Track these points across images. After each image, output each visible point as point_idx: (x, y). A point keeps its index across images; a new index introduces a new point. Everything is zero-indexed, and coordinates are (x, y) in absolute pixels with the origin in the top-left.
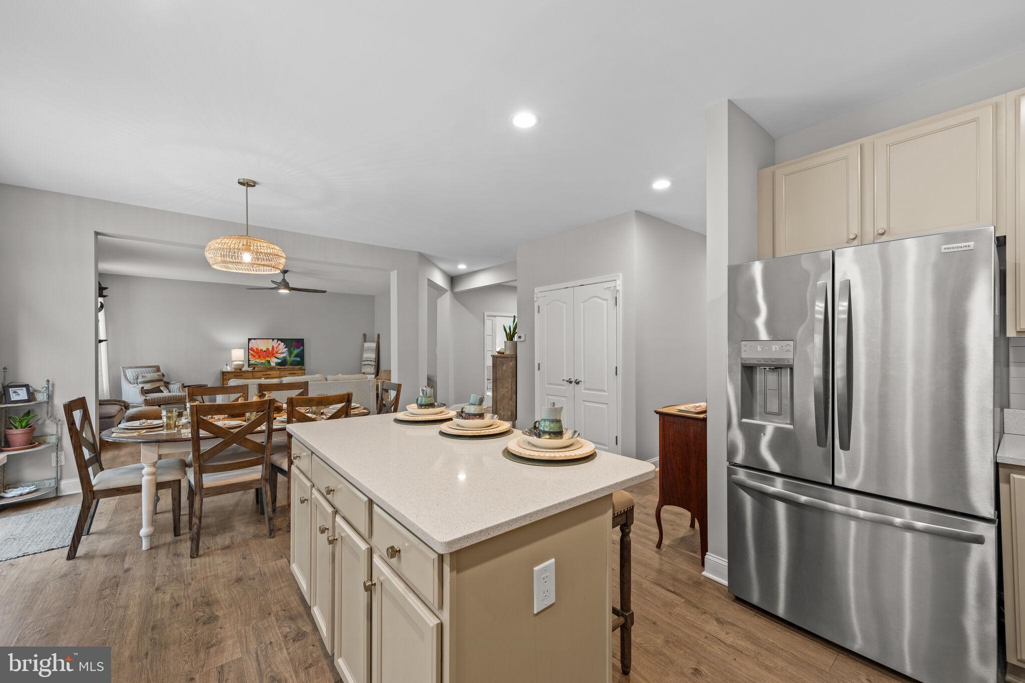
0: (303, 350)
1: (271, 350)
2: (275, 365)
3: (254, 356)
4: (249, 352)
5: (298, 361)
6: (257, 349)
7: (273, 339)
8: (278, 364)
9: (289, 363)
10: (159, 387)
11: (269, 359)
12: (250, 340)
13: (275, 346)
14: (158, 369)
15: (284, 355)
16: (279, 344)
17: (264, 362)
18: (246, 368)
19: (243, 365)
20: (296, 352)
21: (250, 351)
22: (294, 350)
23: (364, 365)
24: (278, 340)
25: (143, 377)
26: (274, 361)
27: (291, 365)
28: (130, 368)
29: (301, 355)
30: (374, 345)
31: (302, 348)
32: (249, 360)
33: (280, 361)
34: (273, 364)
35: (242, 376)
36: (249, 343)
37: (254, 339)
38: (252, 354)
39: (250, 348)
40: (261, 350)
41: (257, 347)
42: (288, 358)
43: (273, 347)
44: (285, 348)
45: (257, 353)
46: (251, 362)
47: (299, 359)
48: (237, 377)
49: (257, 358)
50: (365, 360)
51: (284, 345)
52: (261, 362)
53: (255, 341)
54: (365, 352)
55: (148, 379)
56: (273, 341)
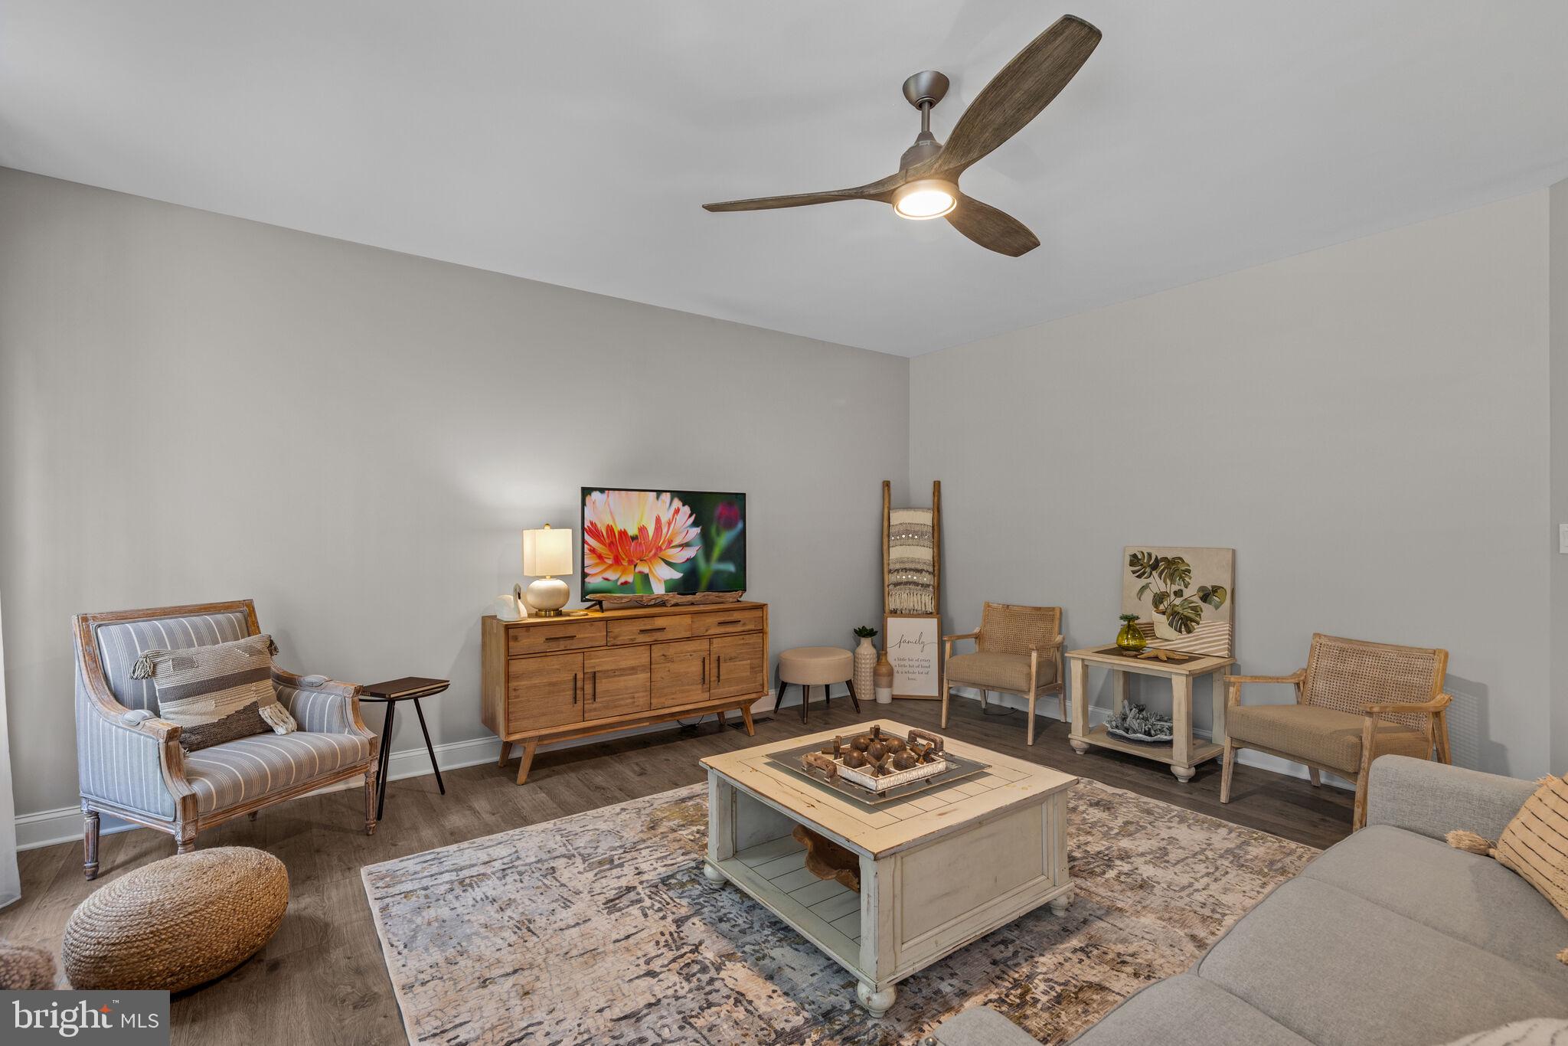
0: (743, 532)
1: (651, 532)
2: (663, 592)
3: (600, 557)
4: (584, 542)
5: (730, 573)
6: (610, 529)
7: (659, 492)
8: (673, 587)
9: (704, 583)
10: (253, 708)
11: (646, 570)
12: (586, 492)
13: (664, 520)
14: (247, 617)
15: (690, 553)
16: (677, 511)
17: (630, 579)
18: (575, 607)
19: (567, 594)
20: (723, 540)
21: (587, 537)
22: (718, 534)
23: (896, 584)
24: (675, 494)
25: (180, 664)
26: (662, 576)
27: (711, 588)
28: (121, 617)
29: (737, 552)
30: (925, 518)
31: (740, 526)
32: (584, 575)
33: (677, 575)
34: (659, 589)
35: (572, 637)
36: (584, 504)
37: (602, 490)
38: (593, 551)
39: (587, 524)
40: (623, 533)
41: (611, 523)
42: (702, 564)
43: (658, 520)
44: (695, 524)
45: (611, 545)
46: (594, 582)
47: (730, 567)
48: (553, 646)
49: (610, 566)
50: (898, 566)
51: (690, 516)
52: (622, 580)
53: (604, 496)
54: (898, 543)
55: (205, 671)
56: (658, 498)
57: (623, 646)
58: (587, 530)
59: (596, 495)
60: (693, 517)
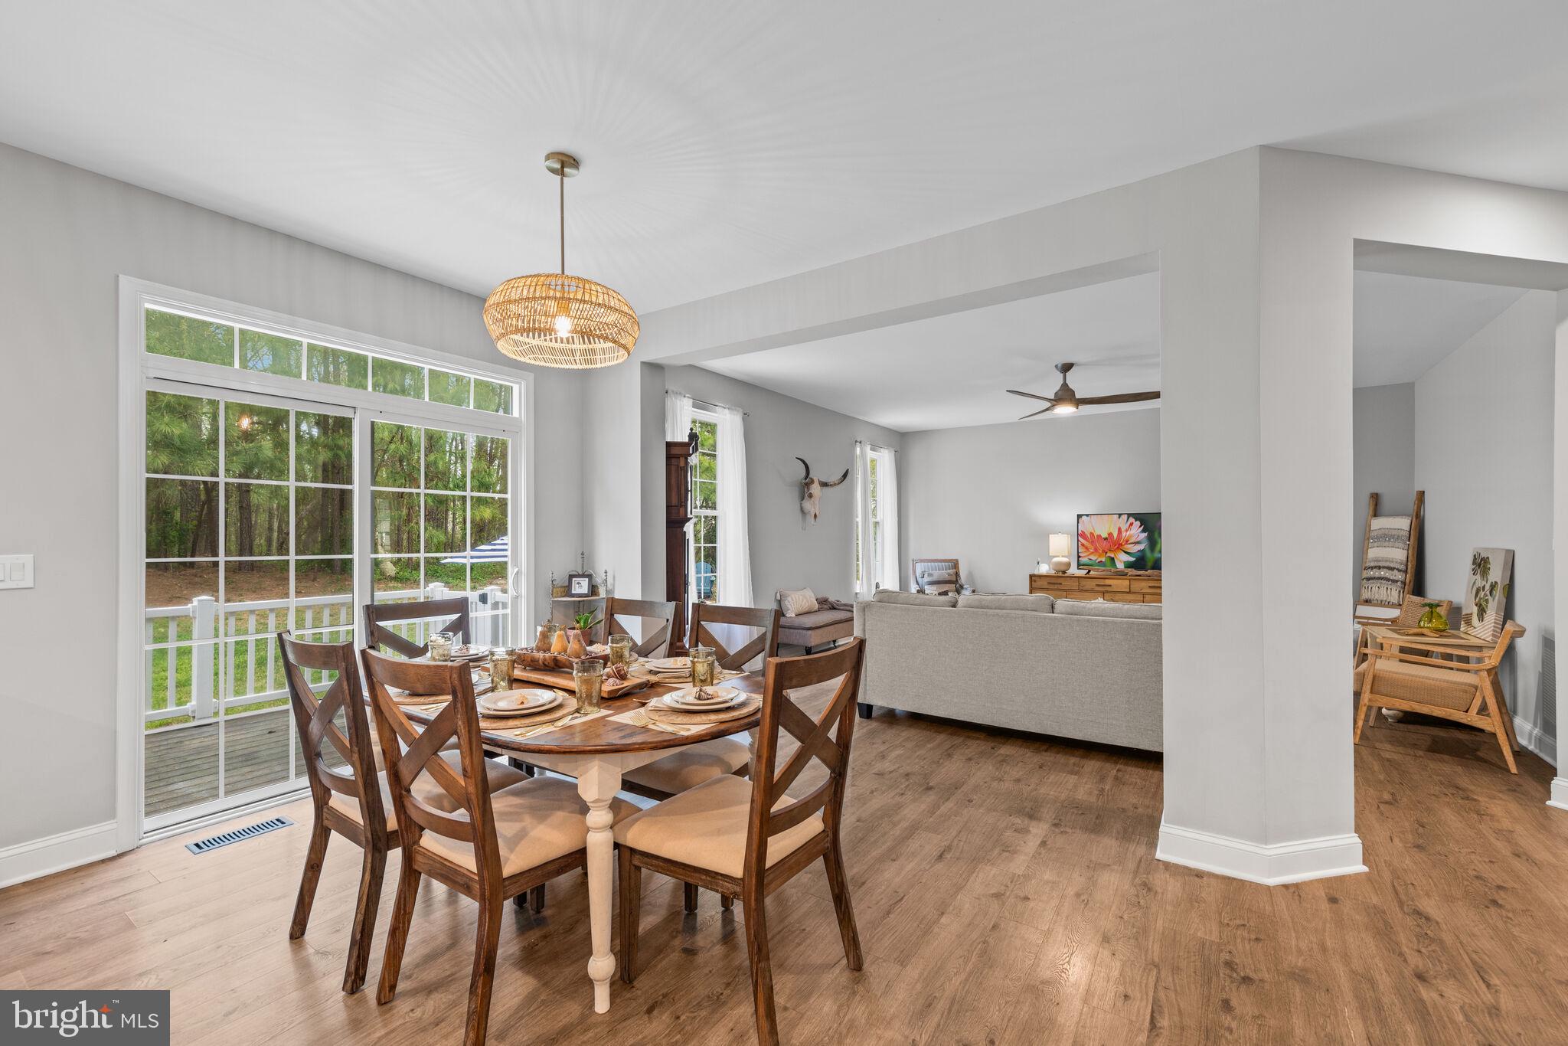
1: (1115, 535)
2: (1123, 567)
3: (1086, 548)
4: (1078, 540)
6: (1092, 534)
7: (1120, 515)
8: (1129, 565)
9: (1150, 564)
11: (1113, 556)
12: (1079, 516)
13: (1124, 529)
14: (955, 564)
15: (1141, 547)
16: (1131, 524)
17: (1104, 559)
18: (1074, 570)
19: (1069, 565)
21: (1080, 538)
23: (1368, 579)
24: (1129, 515)
25: (930, 575)
26: (1122, 559)
27: (1155, 567)
28: (922, 561)
30: (1403, 524)
32: (1079, 557)
33: (1133, 559)
34: (1120, 566)
35: (1061, 584)
36: (1078, 522)
37: (1087, 515)
38: (1083, 545)
39: (1080, 532)
40: (1099, 536)
41: (1093, 531)
42: (1148, 554)
43: (1120, 529)
44: (1144, 531)
45: (1092, 543)
46: (1084, 560)
48: (1052, 587)
49: (1092, 553)
50: (1372, 564)
51: (1140, 526)
52: (1099, 560)
53: (1089, 518)
54: (1376, 544)
55: (935, 578)
56: (1119, 517)
57: (1087, 591)
58: (1081, 535)
59: (1084, 518)
60: (1142, 527)
